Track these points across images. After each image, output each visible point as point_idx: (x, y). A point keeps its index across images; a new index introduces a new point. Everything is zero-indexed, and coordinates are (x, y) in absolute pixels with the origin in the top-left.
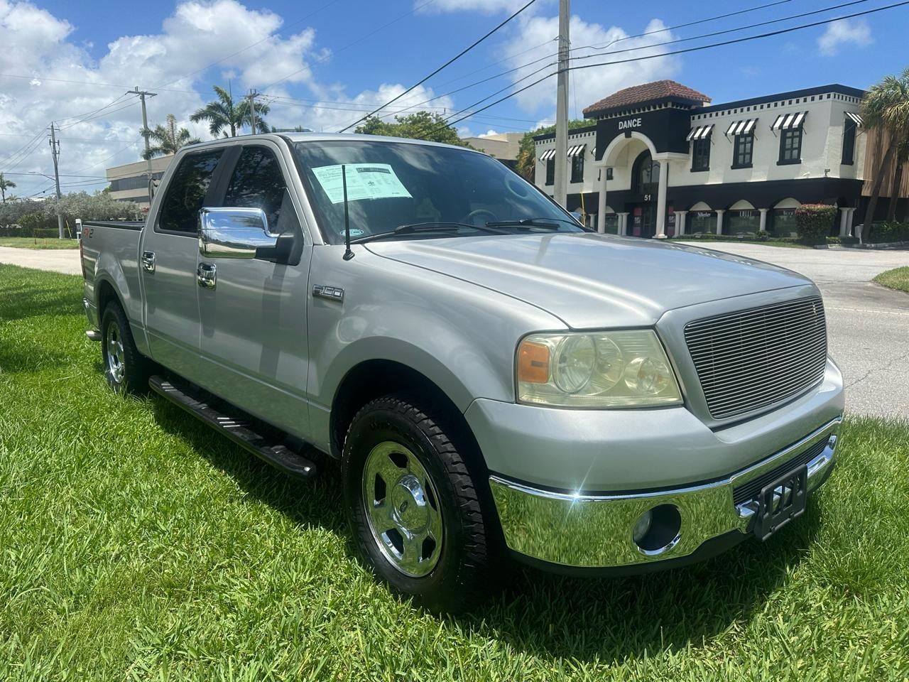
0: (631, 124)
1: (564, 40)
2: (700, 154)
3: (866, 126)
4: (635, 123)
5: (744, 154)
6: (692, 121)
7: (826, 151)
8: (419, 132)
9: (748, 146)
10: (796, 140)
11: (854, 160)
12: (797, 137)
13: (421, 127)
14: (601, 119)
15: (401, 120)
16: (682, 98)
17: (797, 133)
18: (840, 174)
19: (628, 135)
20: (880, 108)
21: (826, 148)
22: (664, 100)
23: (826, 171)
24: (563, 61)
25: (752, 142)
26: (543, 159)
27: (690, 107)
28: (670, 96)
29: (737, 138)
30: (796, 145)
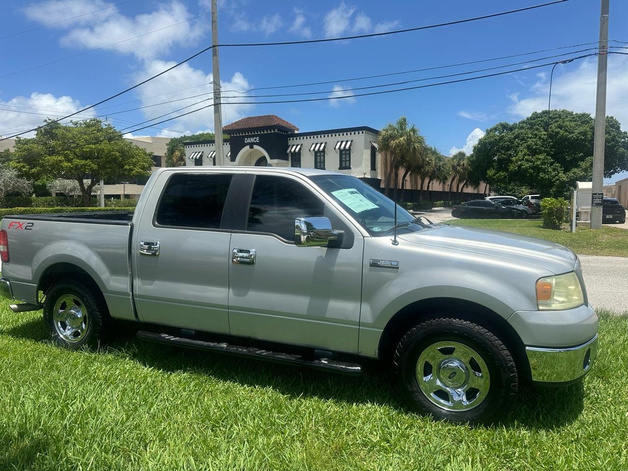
0: (252, 140)
1: (217, 85)
2: (295, 161)
3: (381, 150)
4: (255, 140)
5: (320, 162)
6: (289, 141)
7: (363, 163)
8: (94, 133)
9: (322, 158)
10: (348, 156)
11: (376, 168)
12: (348, 154)
13: (95, 130)
14: (232, 135)
15: (76, 124)
16: (283, 127)
17: (348, 152)
18: (371, 176)
19: (251, 147)
20: (388, 141)
21: (363, 161)
22: (274, 127)
23: (365, 174)
24: (217, 98)
25: (324, 156)
26: (192, 158)
27: (287, 132)
28: (276, 125)
29: (316, 153)
30: (348, 159)
